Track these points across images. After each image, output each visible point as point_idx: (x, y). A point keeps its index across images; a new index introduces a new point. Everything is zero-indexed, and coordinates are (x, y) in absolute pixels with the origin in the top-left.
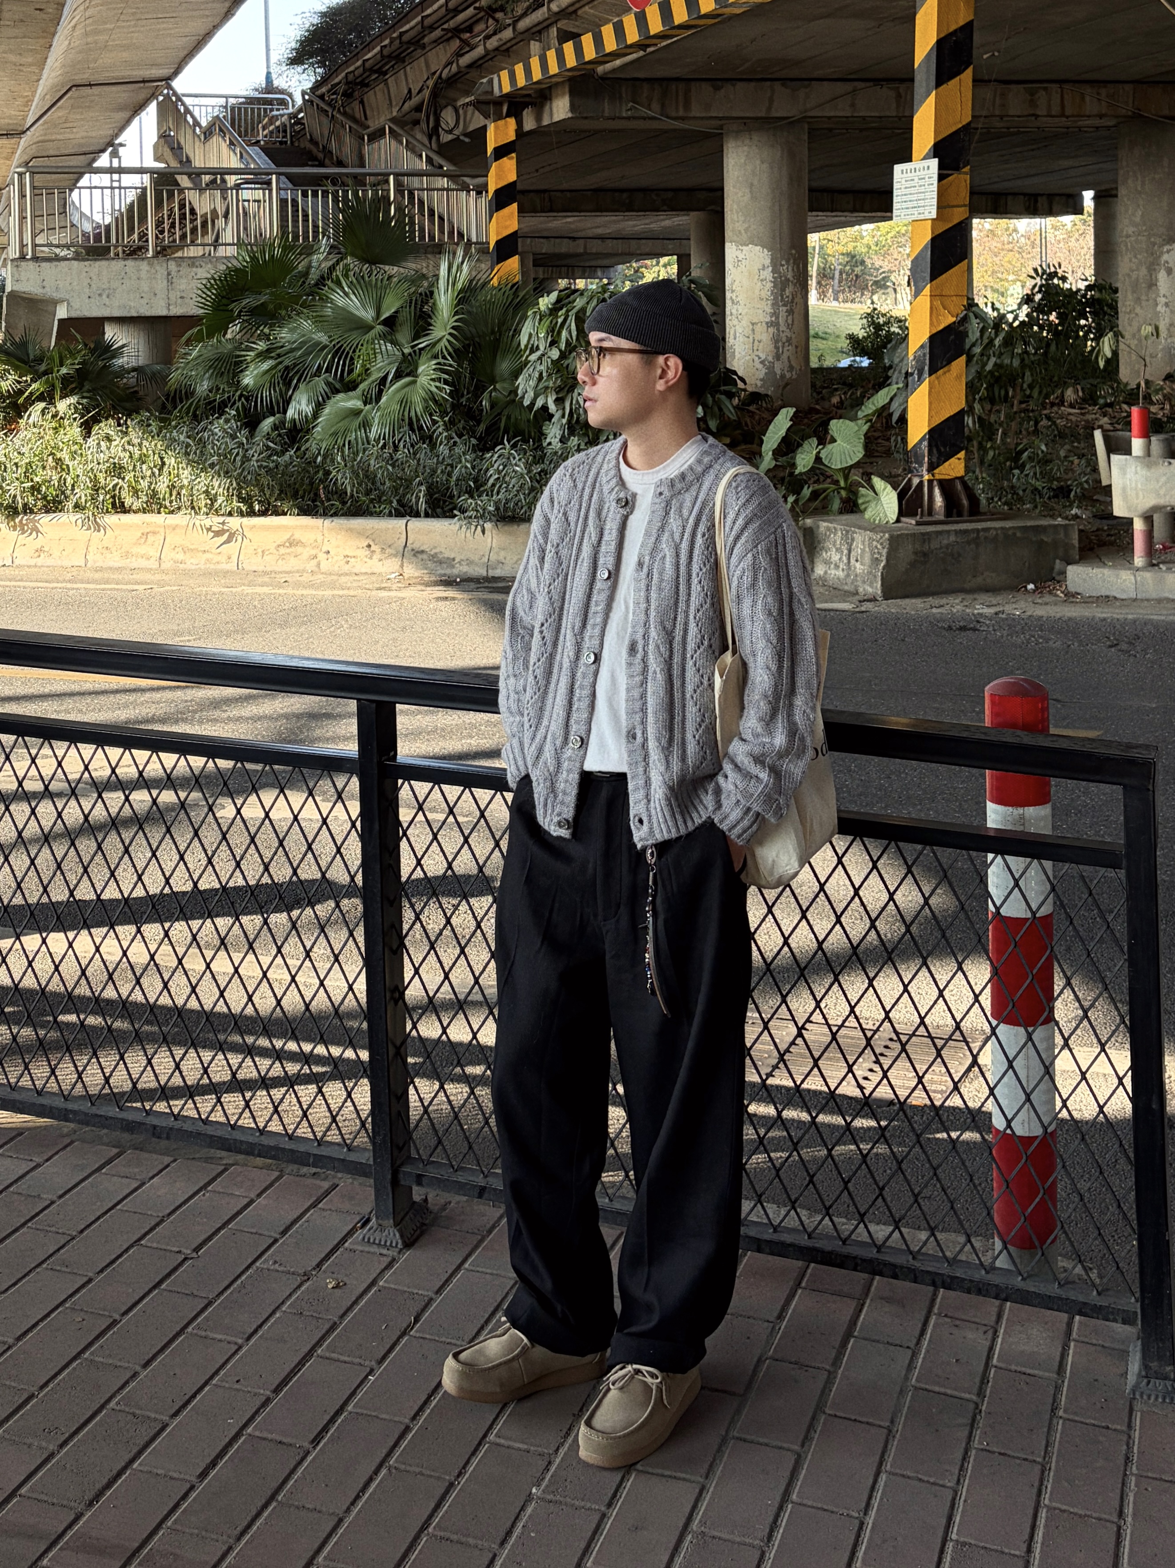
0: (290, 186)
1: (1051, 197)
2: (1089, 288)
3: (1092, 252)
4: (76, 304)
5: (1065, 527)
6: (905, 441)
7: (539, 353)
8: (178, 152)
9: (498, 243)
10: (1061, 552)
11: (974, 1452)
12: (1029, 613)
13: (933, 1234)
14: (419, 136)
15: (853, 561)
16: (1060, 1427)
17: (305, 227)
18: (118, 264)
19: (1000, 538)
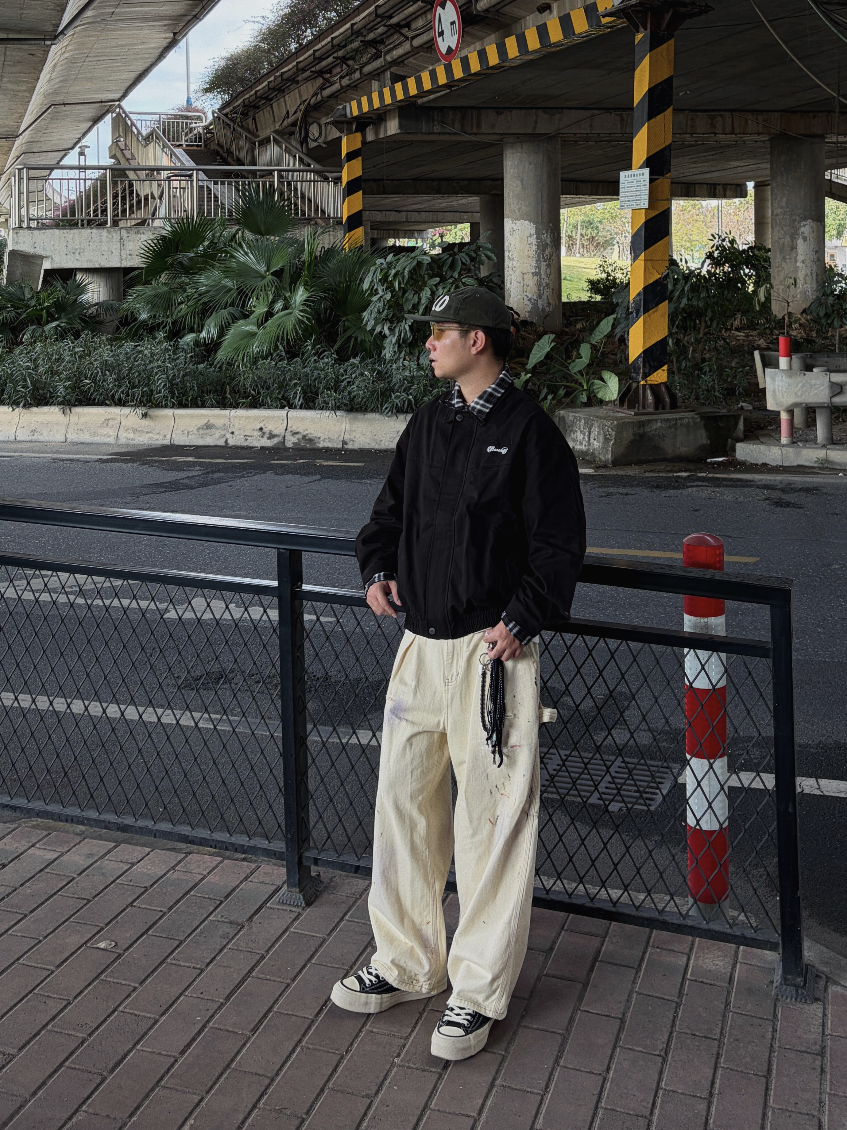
0: (205, 178)
1: (725, 186)
2: (750, 248)
4: (56, 259)
5: (735, 416)
6: (627, 358)
7: (377, 296)
9: (348, 217)
10: (732, 433)
14: (294, 143)
15: (592, 440)
16: (730, 1017)
17: (216, 206)
18: (86, 232)
19: (692, 424)
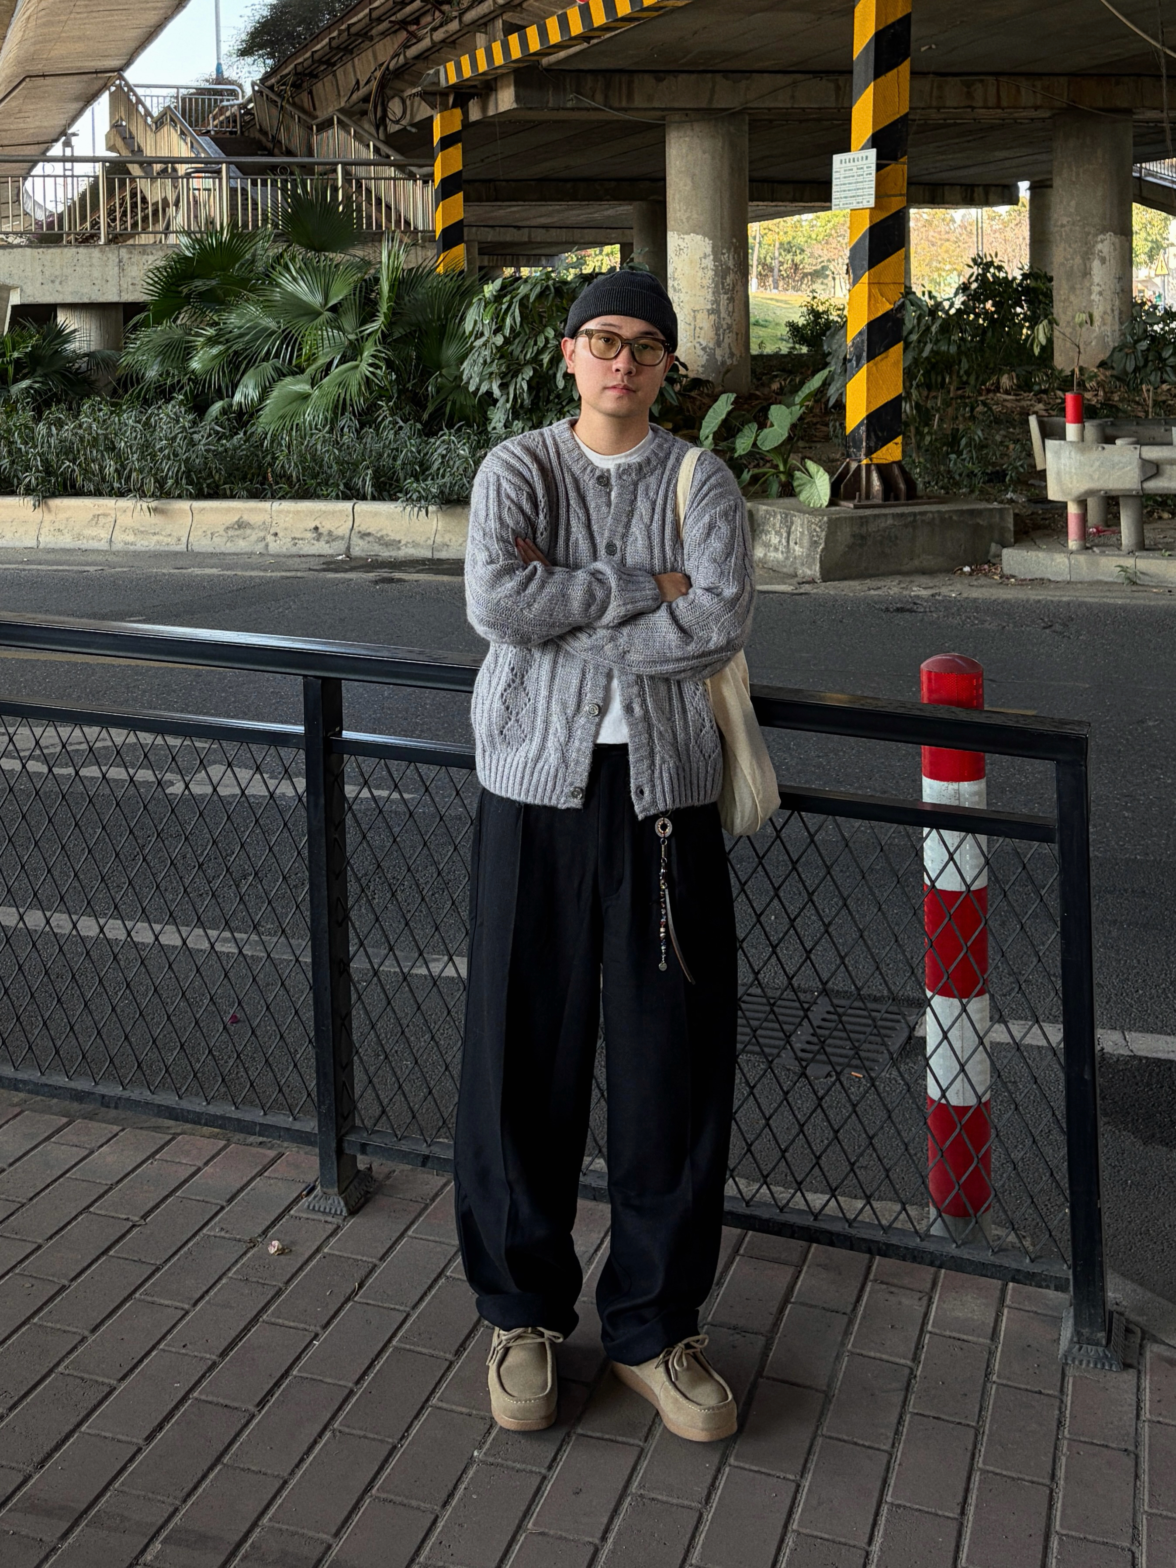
0: (240, 174)
1: (987, 188)
2: (1025, 276)
3: (1028, 241)
4: (29, 290)
5: (1001, 509)
6: (843, 427)
7: (484, 339)
8: (129, 141)
9: (444, 231)
10: (996, 535)
11: (908, 1416)
12: (965, 595)
13: (869, 1203)
14: (367, 126)
15: (792, 544)
16: (993, 1392)
17: (255, 216)
18: (70, 252)
19: (937, 522)
